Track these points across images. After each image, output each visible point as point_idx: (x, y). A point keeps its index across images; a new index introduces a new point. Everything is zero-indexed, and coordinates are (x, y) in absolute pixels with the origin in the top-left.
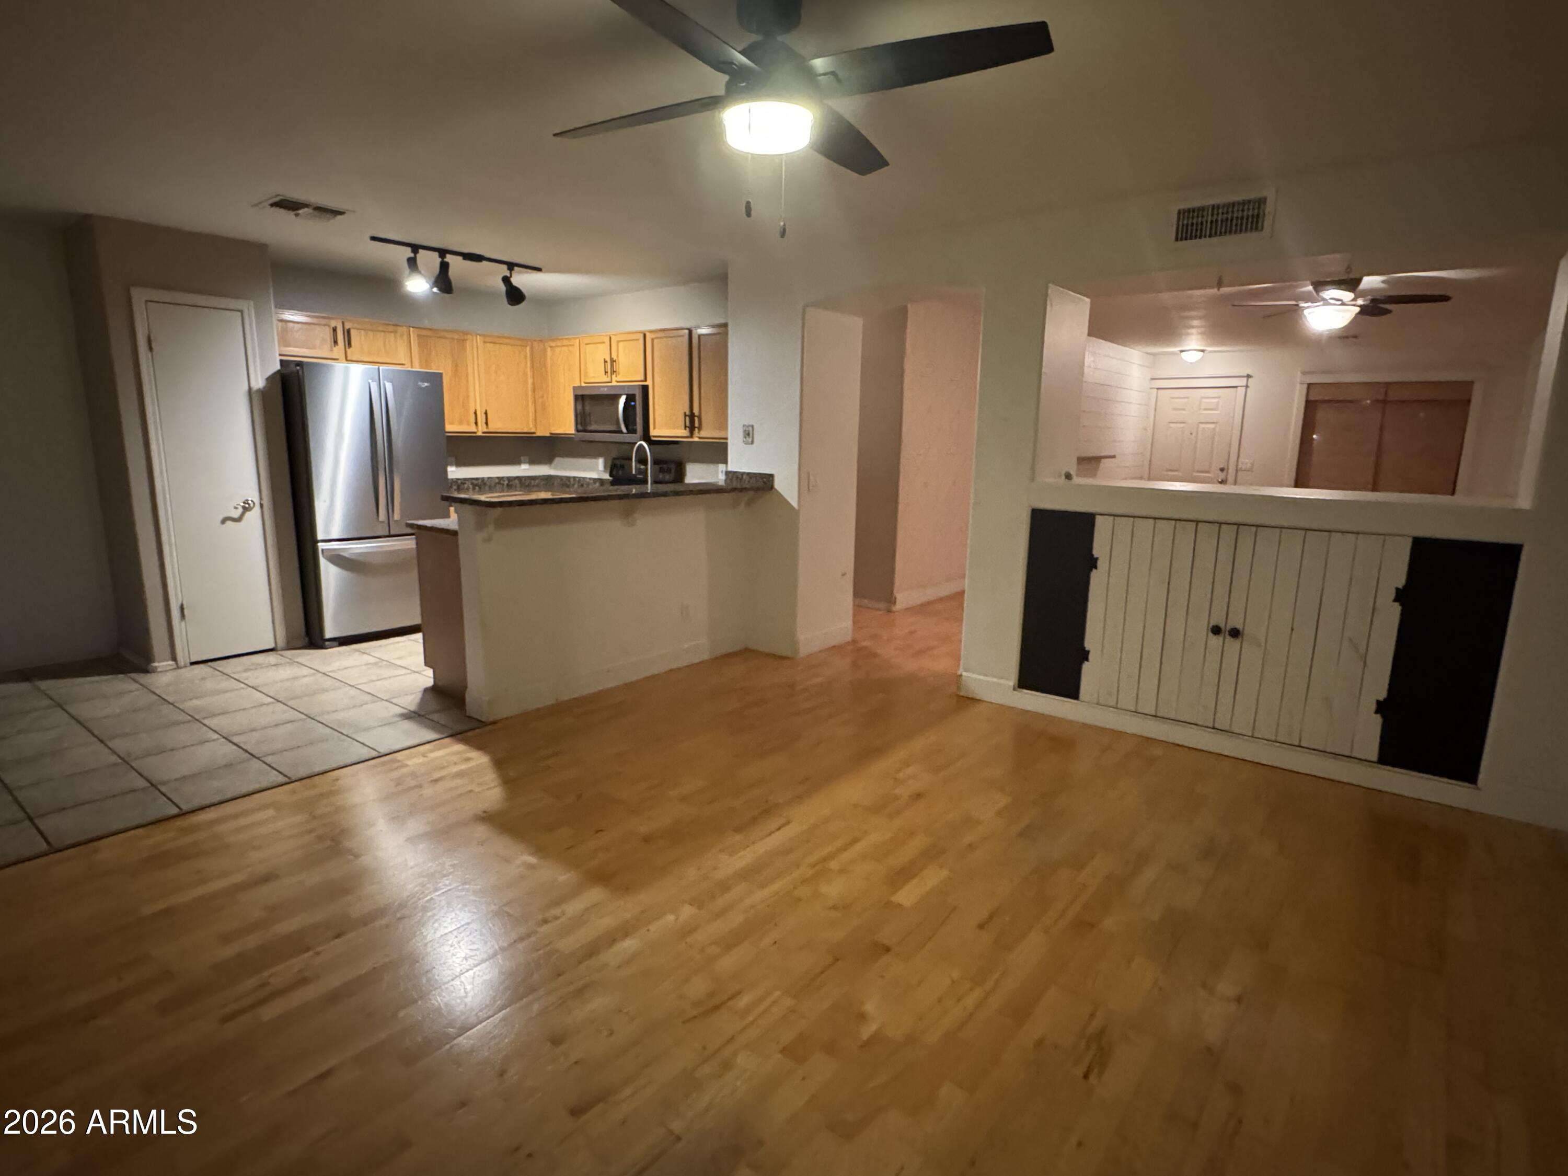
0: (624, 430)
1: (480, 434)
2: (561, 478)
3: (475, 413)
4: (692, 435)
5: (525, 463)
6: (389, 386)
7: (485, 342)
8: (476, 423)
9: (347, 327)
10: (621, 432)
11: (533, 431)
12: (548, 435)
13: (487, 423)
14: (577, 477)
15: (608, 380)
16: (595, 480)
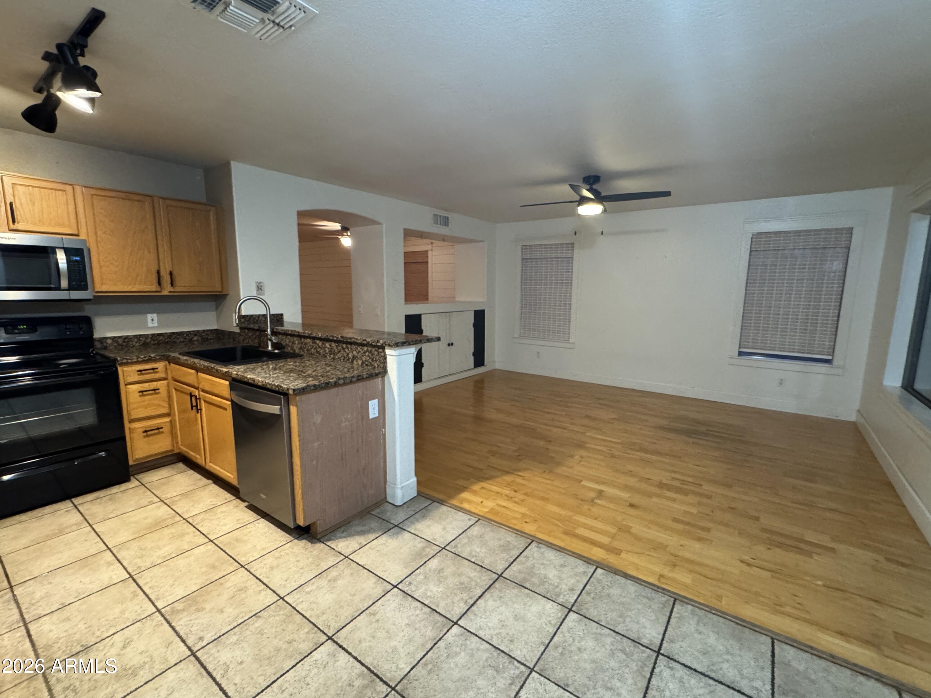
0: (65, 284)
4: (162, 290)
10: (60, 289)
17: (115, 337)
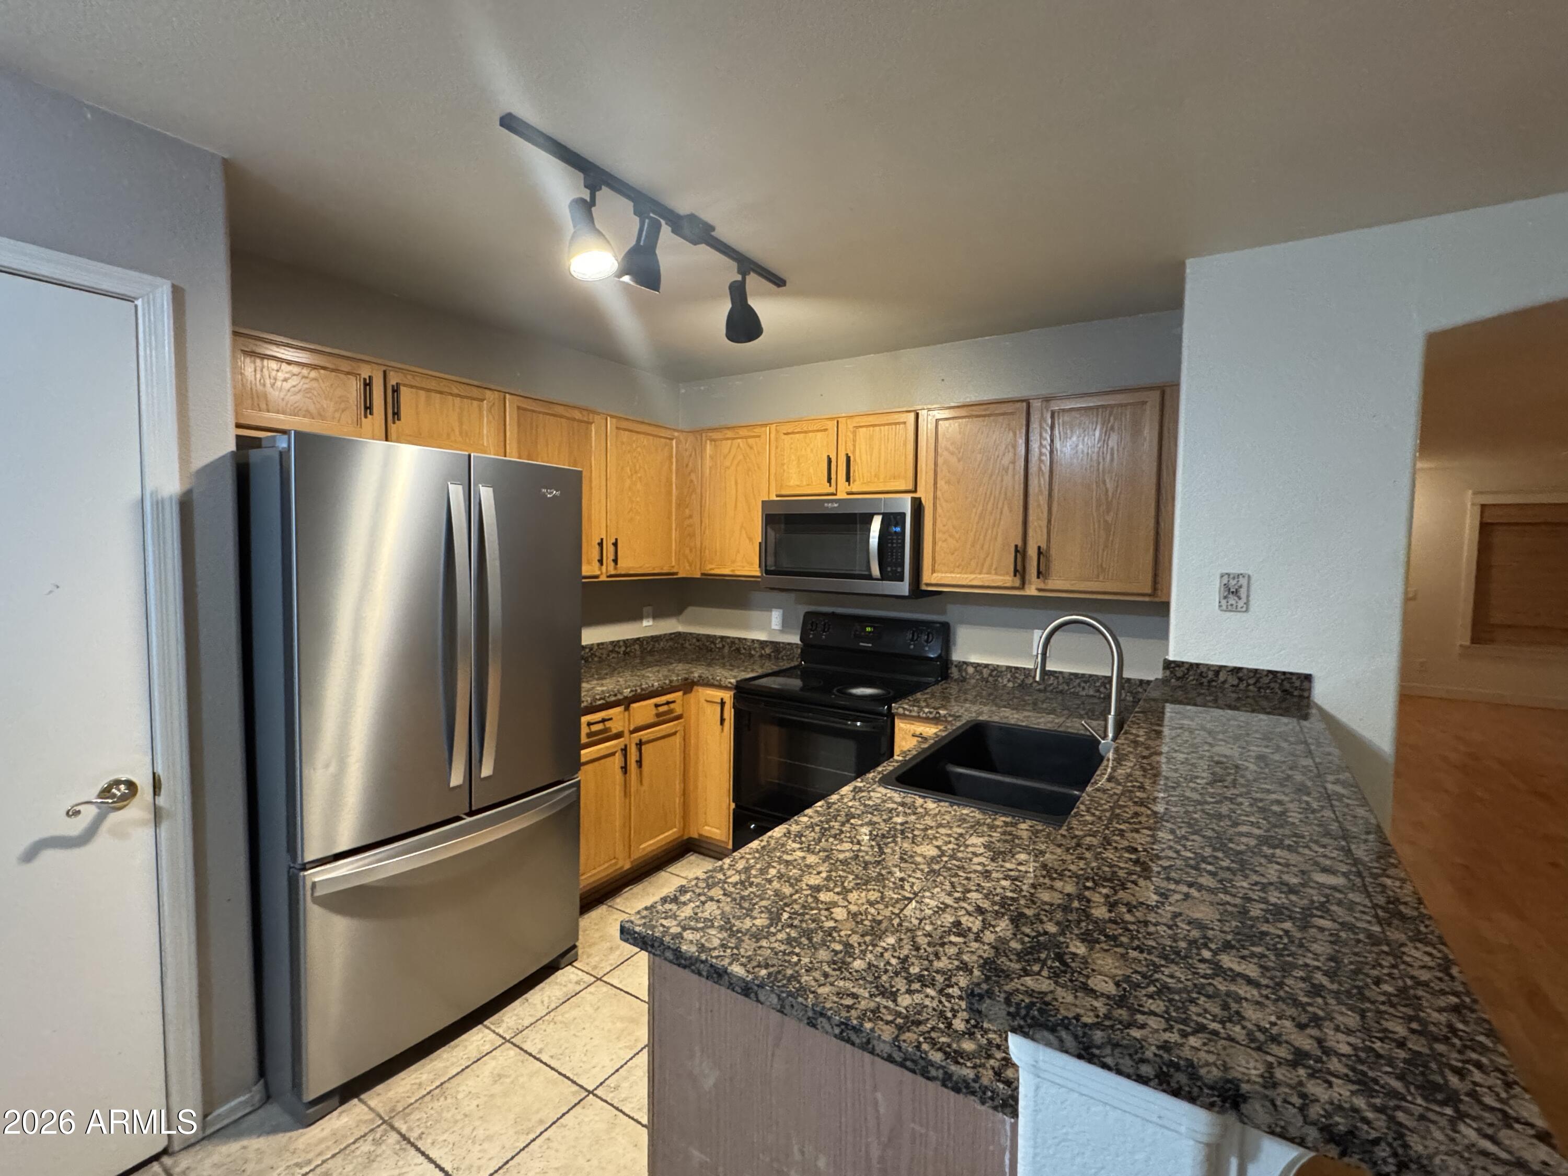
0: (876, 571)
1: (603, 578)
2: (698, 637)
3: (601, 544)
4: (1023, 586)
5: (648, 617)
6: (486, 494)
7: (618, 428)
8: (601, 561)
9: (393, 381)
10: (870, 577)
11: (675, 570)
12: (698, 576)
13: (615, 561)
14: (728, 637)
15: (832, 490)
16: (763, 644)
17: (979, 665)
